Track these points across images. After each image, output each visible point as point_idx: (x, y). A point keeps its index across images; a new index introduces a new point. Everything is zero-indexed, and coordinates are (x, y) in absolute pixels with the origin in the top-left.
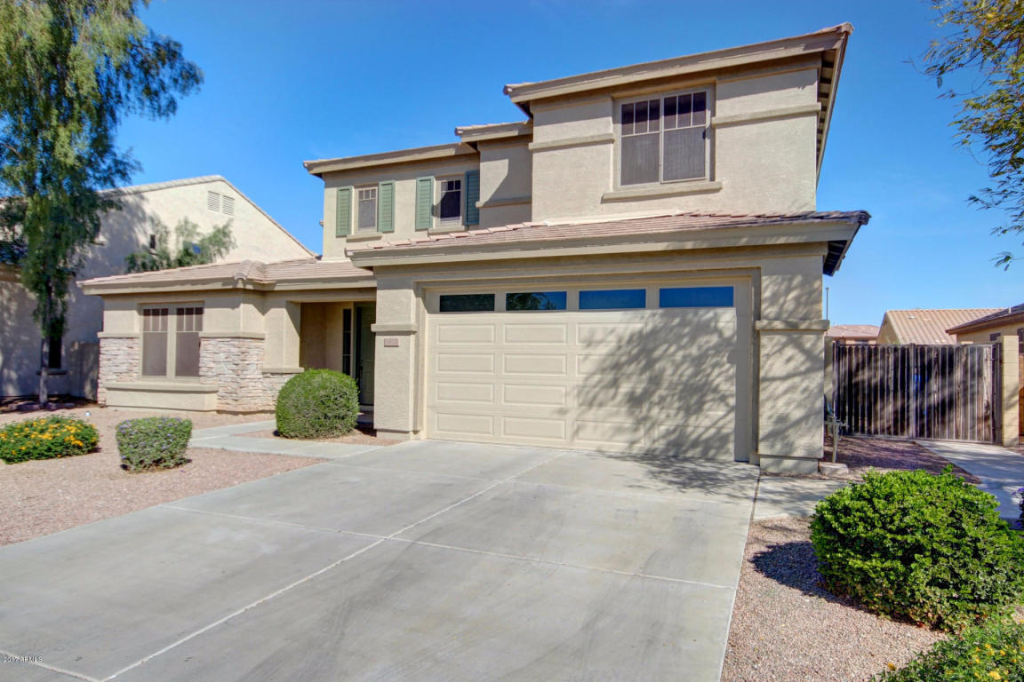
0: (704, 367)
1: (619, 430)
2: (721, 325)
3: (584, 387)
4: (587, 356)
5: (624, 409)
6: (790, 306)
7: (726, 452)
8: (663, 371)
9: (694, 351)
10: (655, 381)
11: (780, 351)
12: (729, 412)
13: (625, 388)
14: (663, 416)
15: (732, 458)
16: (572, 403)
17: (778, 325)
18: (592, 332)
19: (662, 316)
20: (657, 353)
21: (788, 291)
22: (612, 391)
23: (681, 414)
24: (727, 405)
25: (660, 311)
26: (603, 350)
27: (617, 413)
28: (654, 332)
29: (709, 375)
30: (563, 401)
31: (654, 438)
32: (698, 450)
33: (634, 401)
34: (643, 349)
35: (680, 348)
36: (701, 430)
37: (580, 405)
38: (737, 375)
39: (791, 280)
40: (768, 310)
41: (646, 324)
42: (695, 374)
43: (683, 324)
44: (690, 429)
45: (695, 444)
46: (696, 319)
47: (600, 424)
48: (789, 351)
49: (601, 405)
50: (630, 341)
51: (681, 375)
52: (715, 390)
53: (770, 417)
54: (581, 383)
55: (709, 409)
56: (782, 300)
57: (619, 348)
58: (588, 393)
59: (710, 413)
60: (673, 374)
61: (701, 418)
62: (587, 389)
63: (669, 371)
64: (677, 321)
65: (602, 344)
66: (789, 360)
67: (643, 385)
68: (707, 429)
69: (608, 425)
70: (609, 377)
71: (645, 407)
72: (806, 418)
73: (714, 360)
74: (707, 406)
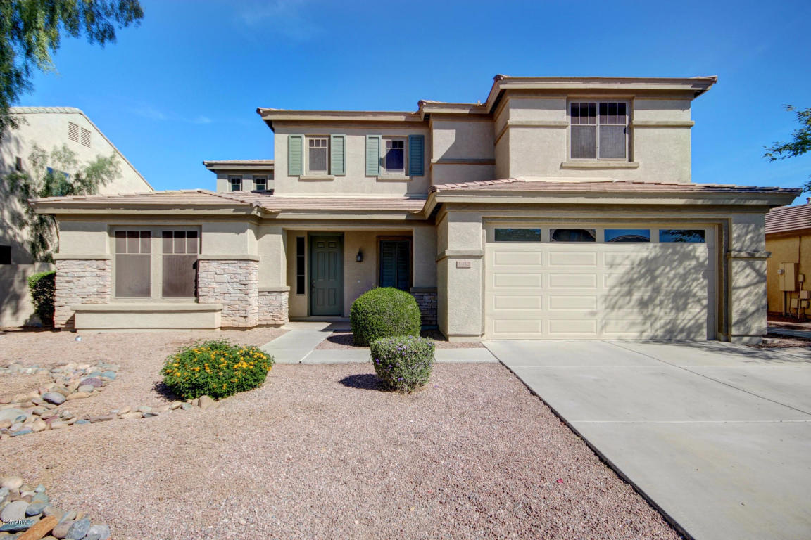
0: (688, 280)
1: (633, 324)
2: (697, 254)
3: (608, 296)
4: (610, 274)
5: (636, 310)
6: (747, 243)
7: (701, 335)
8: (662, 283)
9: (681, 270)
10: (657, 290)
11: (743, 270)
12: (702, 309)
13: (636, 296)
14: (662, 313)
15: (705, 338)
16: (601, 307)
17: (743, 254)
18: (614, 257)
19: (661, 247)
20: (658, 272)
21: (747, 234)
22: (628, 298)
23: (674, 312)
24: (701, 305)
25: (660, 244)
26: (621, 270)
27: (631, 313)
28: (655, 258)
29: (690, 286)
30: (595, 306)
31: (658, 328)
32: (684, 334)
33: (643, 304)
34: (649, 268)
35: (672, 269)
36: (686, 321)
37: (606, 308)
38: (709, 285)
39: (748, 227)
40: (736, 245)
41: (651, 252)
42: (682, 285)
43: (675, 253)
44: (679, 321)
45: (682, 331)
46: (682, 250)
47: (620, 321)
48: (748, 271)
49: (620, 308)
50: (639, 265)
51: (673, 287)
52: (694, 296)
53: (737, 312)
54: (606, 293)
55: (690, 308)
56: (743, 239)
57: (633, 268)
58: (611, 299)
59: (692, 310)
60: (667, 286)
61: (686, 314)
62: (610, 297)
63: (666, 284)
64: (670, 251)
65: (621, 267)
66: (747, 276)
67: (649, 294)
68: (690, 320)
69: (625, 321)
70: (625, 289)
71: (651, 307)
72: (757, 311)
73: (694, 276)
74: (689, 306)
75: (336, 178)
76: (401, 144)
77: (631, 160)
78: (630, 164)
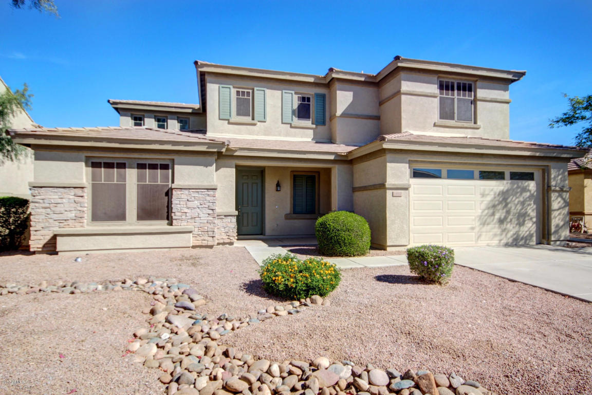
0: (525, 205)
1: (495, 235)
2: (530, 188)
3: (481, 216)
4: (483, 201)
5: (497, 226)
6: (559, 181)
7: (532, 241)
8: (511, 207)
9: (521, 199)
10: (508, 212)
11: (557, 199)
12: (533, 225)
13: (497, 216)
14: (511, 228)
15: (535, 243)
16: (477, 224)
17: (557, 188)
18: (484, 190)
19: (511, 183)
20: (509, 200)
21: (559, 175)
22: (492, 218)
23: (518, 226)
24: (532, 221)
25: (510, 181)
26: (489, 198)
27: (494, 228)
28: (507, 191)
29: (526, 209)
30: (474, 223)
31: (509, 237)
32: (523, 241)
33: (501, 221)
34: (504, 197)
35: (517, 198)
36: (524, 233)
37: (481, 224)
38: (537, 209)
39: (559, 171)
40: (553, 183)
41: (505, 186)
42: (522, 209)
43: (518, 187)
44: (520, 233)
45: (522, 239)
46: (522, 185)
47: (488, 233)
48: (559, 199)
49: (488, 224)
50: (499, 195)
51: (517, 210)
52: (529, 216)
53: (554, 225)
54: (480, 214)
55: (527, 224)
56: (557, 179)
57: (495, 198)
58: (483, 218)
59: (528, 225)
60: (515, 209)
61: (524, 228)
62: (482, 217)
63: (513, 208)
64: (515, 186)
65: (489, 196)
66: (559, 202)
67: (504, 214)
68: (526, 232)
69: (491, 233)
70: (491, 211)
71: (505, 223)
72: (564, 225)
73: (529, 203)
74: (526, 222)
75: (258, 123)
76: (309, 99)
77: (475, 123)
78: (475, 126)
